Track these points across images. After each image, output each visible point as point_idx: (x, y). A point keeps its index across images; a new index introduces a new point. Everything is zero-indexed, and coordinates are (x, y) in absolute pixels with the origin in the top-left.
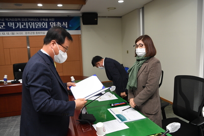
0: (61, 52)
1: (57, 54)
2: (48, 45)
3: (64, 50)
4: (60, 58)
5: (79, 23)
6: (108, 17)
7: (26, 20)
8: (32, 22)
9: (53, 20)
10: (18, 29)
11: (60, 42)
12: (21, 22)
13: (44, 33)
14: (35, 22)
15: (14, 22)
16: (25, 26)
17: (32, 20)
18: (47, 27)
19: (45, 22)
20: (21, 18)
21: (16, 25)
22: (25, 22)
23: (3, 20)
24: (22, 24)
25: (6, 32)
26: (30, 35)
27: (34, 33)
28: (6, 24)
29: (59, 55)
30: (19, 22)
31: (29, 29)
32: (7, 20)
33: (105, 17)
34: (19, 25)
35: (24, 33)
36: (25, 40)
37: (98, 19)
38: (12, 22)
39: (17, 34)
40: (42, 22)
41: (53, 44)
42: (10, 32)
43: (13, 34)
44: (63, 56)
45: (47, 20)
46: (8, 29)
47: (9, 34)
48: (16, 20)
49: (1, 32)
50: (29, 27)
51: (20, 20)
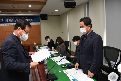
0: (24, 34)
1: (21, 35)
2: (16, 30)
3: (26, 33)
4: (24, 37)
5: (39, 19)
6: (53, 16)
7: (13, 18)
8: (16, 19)
9: (26, 18)
10: (10, 22)
11: (23, 28)
12: (11, 19)
14: (18, 19)
15: (8, 19)
16: (13, 21)
17: (16, 18)
20: (11, 17)
21: (8, 20)
22: (13, 19)
23: (2, 18)
24: (11, 20)
25: (4, 24)
28: (4, 20)
29: (23, 36)
30: (10, 19)
31: (15, 23)
32: (4, 18)
33: (52, 16)
34: (10, 20)
35: (12, 24)
36: (13, 28)
37: (48, 17)
38: (7, 19)
39: (9, 25)
41: (19, 29)
42: (6, 24)
43: (7, 25)
44: (25, 36)
45: (23, 18)
46: (5, 22)
47: (6, 25)
48: (9, 18)
49: (1, 24)
50: (15, 21)
51: (10, 18)
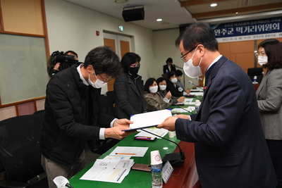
7: (255, 23)
8: (262, 24)
10: (246, 34)
12: (250, 25)
13: (275, 36)
14: (265, 24)
15: (243, 26)
16: (254, 30)
17: (262, 22)
18: (278, 28)
19: (277, 23)
20: (250, 21)
21: (244, 29)
22: (254, 25)
23: (231, 26)
24: (251, 28)
25: (233, 38)
26: (258, 38)
27: (263, 36)
28: (235, 29)
30: (247, 26)
31: (258, 33)
32: (236, 25)
34: (248, 29)
35: (252, 38)
36: (253, 44)
38: (240, 26)
39: (244, 38)
40: (273, 23)
42: (238, 37)
43: (241, 39)
45: (279, 20)
46: (236, 34)
47: (237, 39)
48: (245, 24)
49: (229, 38)
50: (258, 30)
51: (248, 23)
